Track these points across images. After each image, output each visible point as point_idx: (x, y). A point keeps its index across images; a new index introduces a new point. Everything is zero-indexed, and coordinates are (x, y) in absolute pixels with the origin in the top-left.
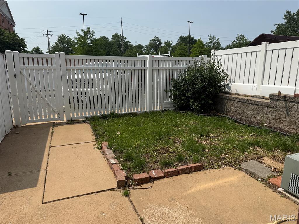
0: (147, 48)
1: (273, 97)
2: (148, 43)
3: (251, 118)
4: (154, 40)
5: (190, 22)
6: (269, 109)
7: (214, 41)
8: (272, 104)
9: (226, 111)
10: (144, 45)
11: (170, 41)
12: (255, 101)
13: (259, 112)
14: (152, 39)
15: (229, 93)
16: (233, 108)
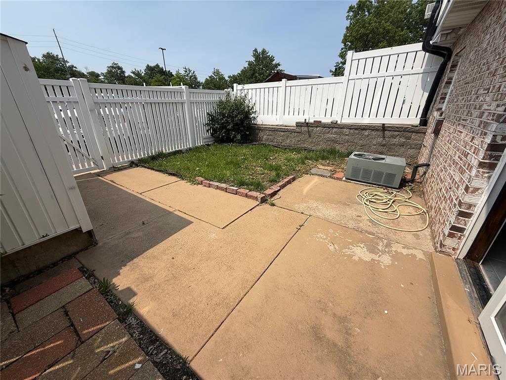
0: (104, 76)
1: (299, 125)
2: (105, 71)
3: (281, 143)
4: (112, 67)
5: (163, 49)
6: (296, 134)
7: (190, 74)
8: (298, 130)
9: (259, 140)
10: (100, 73)
11: (139, 70)
12: (284, 129)
13: (288, 137)
14: (109, 66)
15: (256, 124)
16: (265, 137)
